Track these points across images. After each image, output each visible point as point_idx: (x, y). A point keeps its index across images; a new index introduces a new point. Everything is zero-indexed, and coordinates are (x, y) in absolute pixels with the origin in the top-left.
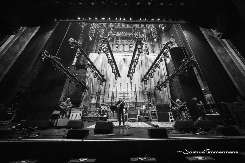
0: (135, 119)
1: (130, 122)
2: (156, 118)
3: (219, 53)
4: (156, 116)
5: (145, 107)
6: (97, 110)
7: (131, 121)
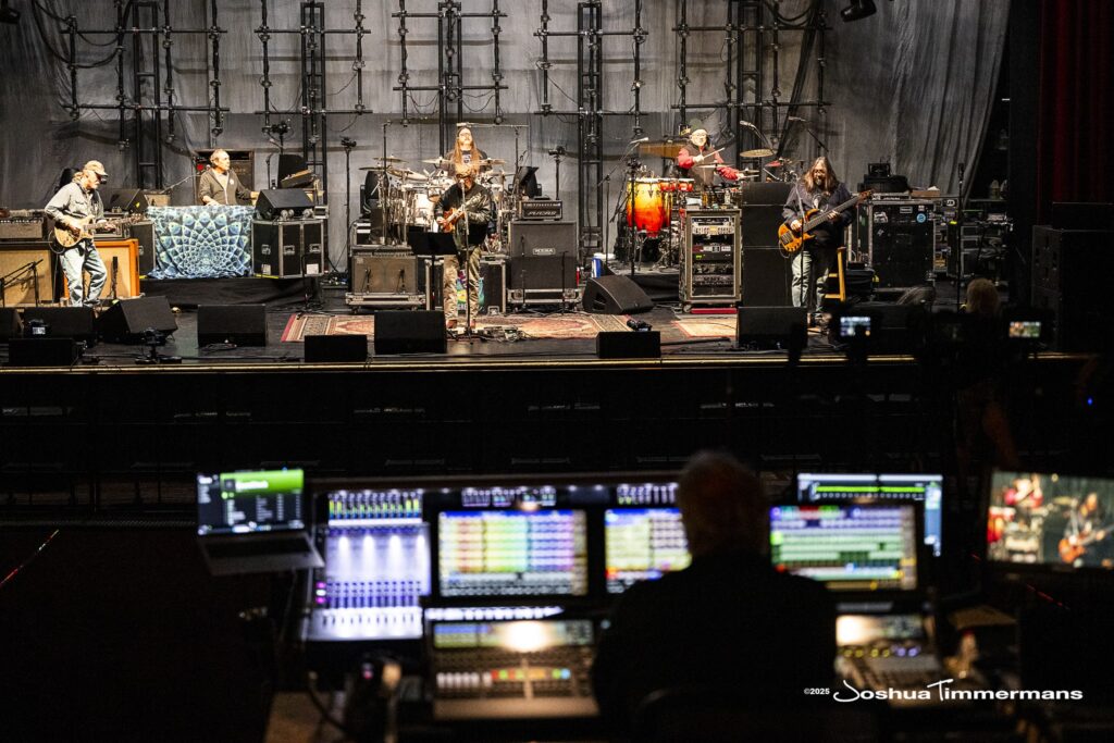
0: (558, 296)
1: (523, 310)
2: (728, 288)
4: (730, 272)
5: (663, 191)
6: (229, 221)
7: (533, 306)
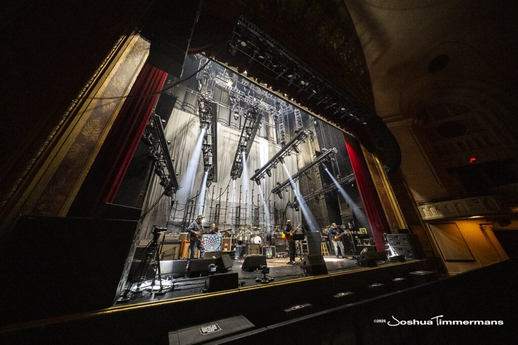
3: (376, 182)
6: (218, 238)
